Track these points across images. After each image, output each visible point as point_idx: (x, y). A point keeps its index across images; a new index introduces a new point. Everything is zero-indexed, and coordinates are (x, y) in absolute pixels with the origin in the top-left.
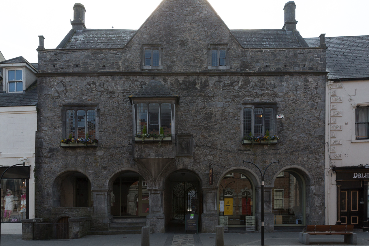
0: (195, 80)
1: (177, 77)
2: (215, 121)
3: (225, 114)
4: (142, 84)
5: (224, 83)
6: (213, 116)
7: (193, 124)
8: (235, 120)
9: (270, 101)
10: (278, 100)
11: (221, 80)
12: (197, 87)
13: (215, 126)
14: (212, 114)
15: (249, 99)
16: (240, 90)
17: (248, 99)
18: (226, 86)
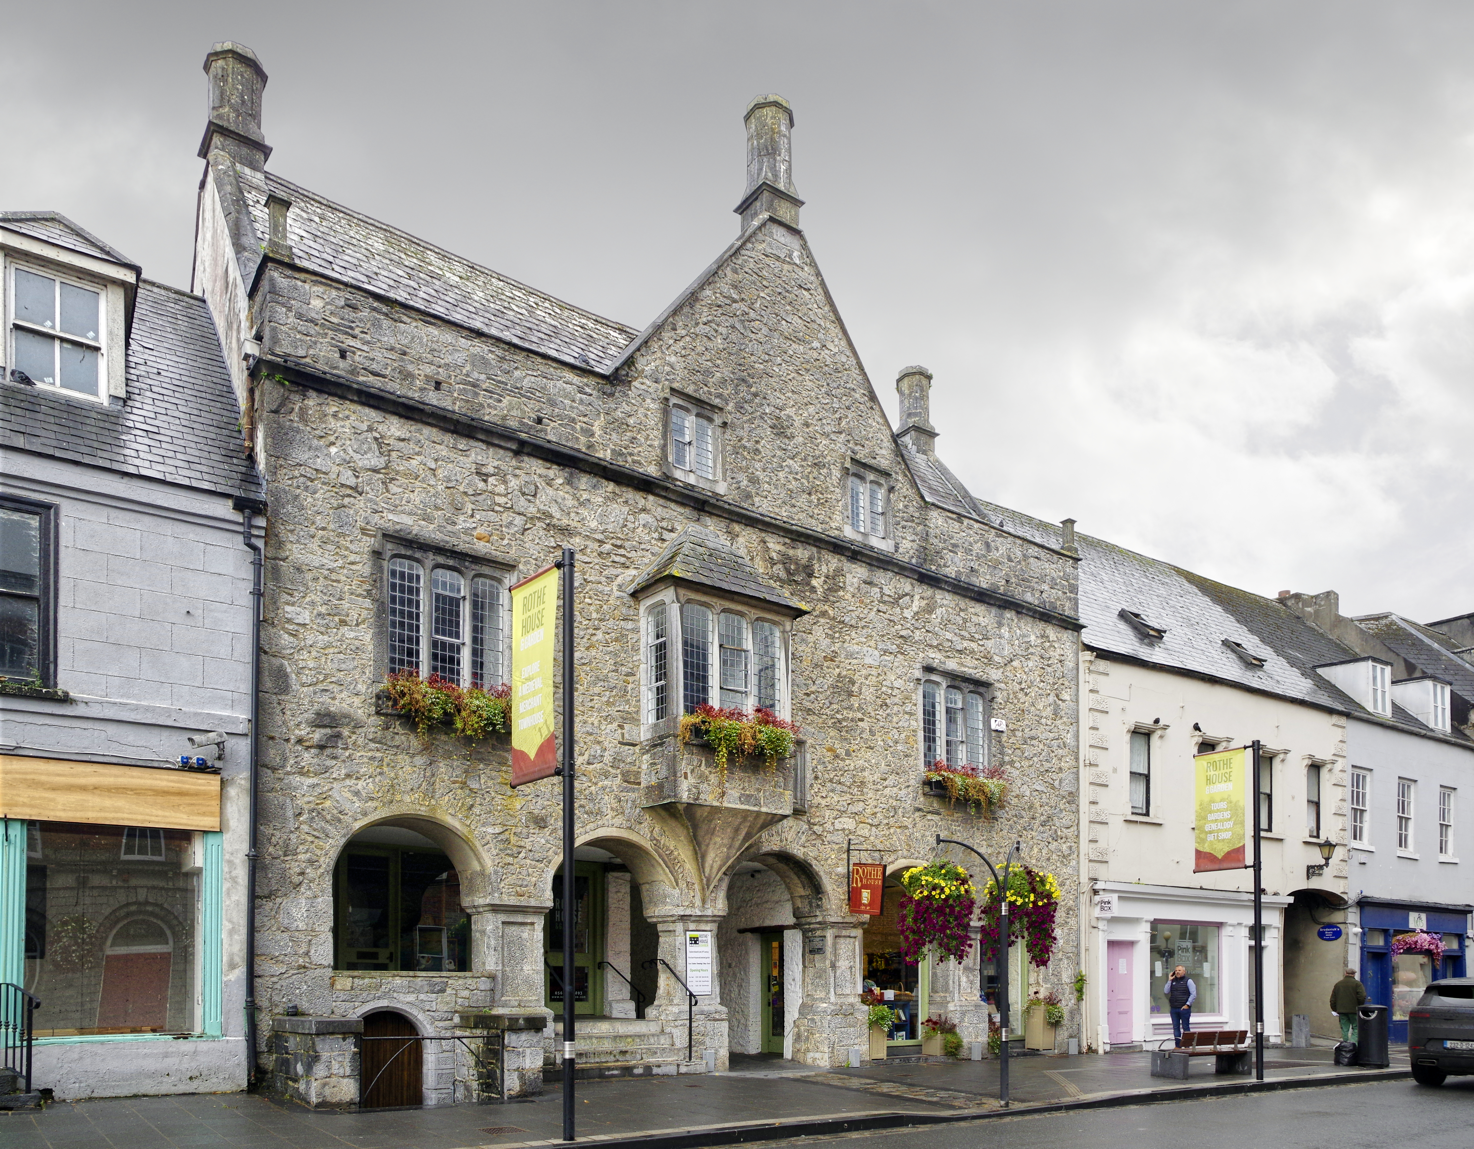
0: (810, 559)
1: (763, 535)
2: (860, 708)
3: (884, 689)
4: (662, 528)
5: (882, 594)
6: (855, 689)
7: (808, 705)
8: (907, 713)
9: (977, 675)
10: (993, 675)
11: (876, 580)
12: (814, 582)
13: (860, 723)
14: (853, 682)
15: (936, 658)
16: (917, 625)
17: (933, 656)
18: (884, 602)
